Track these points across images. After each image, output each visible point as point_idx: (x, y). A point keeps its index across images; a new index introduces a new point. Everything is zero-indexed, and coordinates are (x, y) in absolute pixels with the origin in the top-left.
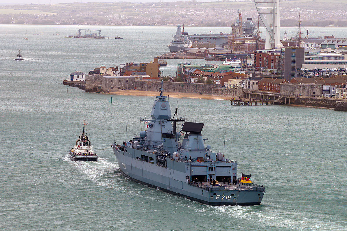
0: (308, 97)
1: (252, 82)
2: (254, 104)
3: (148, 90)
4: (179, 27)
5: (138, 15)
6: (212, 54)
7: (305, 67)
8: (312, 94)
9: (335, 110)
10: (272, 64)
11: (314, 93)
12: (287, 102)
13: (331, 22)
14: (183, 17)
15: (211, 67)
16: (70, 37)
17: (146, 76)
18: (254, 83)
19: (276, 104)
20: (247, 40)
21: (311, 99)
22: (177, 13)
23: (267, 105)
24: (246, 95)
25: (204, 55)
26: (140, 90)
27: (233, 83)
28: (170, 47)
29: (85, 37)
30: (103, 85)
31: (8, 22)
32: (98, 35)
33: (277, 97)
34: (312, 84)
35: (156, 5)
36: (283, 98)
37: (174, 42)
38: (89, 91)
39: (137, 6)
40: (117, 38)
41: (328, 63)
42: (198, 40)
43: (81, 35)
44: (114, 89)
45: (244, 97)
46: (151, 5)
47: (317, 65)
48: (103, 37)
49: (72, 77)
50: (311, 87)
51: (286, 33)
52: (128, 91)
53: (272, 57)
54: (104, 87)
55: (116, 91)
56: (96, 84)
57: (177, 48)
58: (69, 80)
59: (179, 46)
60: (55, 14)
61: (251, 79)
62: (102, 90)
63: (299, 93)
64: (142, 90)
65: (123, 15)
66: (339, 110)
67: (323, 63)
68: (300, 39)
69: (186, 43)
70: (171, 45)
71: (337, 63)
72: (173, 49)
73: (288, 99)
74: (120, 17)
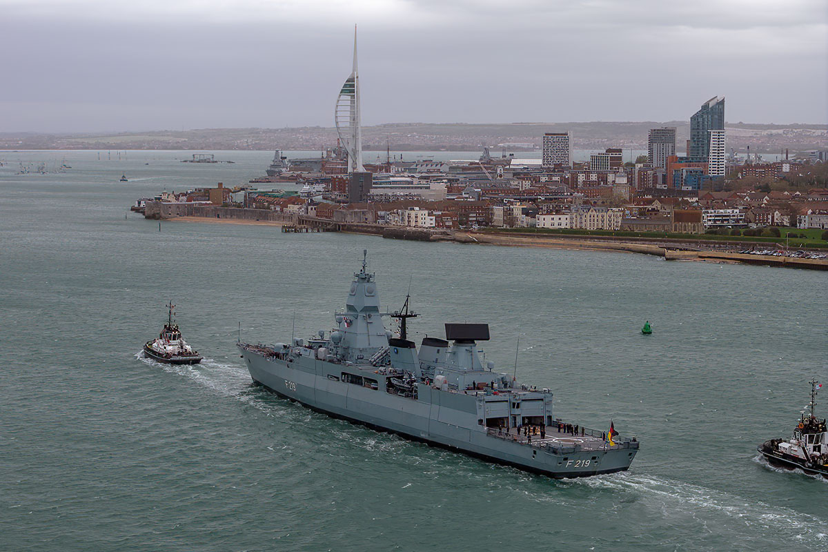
0: (359, 224)
1: (310, 207)
2: (304, 230)
3: (206, 216)
4: (277, 151)
5: (265, 140)
6: (304, 178)
7: (373, 191)
8: (364, 220)
9: (384, 237)
10: (347, 189)
11: (366, 219)
12: (339, 229)
13: (443, 147)
14: (307, 142)
15: (278, 192)
16: (185, 161)
17: (208, 202)
18: (312, 209)
19: (328, 230)
20: (338, 164)
21: (362, 226)
22: (302, 138)
23: (318, 231)
24: (301, 221)
25: (296, 179)
26: (198, 216)
27: (293, 208)
28: (268, 171)
29: (199, 162)
30: (162, 212)
31: (140, 148)
32: (211, 160)
33: (329, 224)
34: (365, 210)
35: (282, 130)
36: (336, 225)
37: (272, 166)
38: (148, 218)
39: (264, 132)
40: (230, 162)
41: (396, 188)
42: (297, 164)
43: (196, 160)
44: (172, 215)
45: (299, 224)
46: (277, 130)
47: (386, 189)
48: (216, 162)
49: (139, 203)
50: (363, 213)
51: (378, 157)
52: (186, 217)
53: (347, 182)
54: (163, 215)
55: (174, 217)
56: (155, 210)
57: (275, 172)
58: (137, 206)
59: (277, 170)
60: (187, 140)
61: (309, 204)
62: (161, 216)
63: (351, 220)
64: (200, 216)
65: (250, 140)
66: (389, 238)
67: (391, 188)
68: (388, 163)
69: (284, 167)
70: (269, 169)
71: (405, 188)
72: (270, 173)
73: (339, 226)
74: (247, 142)
